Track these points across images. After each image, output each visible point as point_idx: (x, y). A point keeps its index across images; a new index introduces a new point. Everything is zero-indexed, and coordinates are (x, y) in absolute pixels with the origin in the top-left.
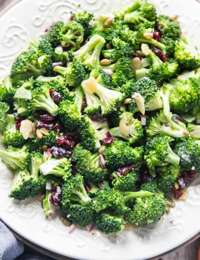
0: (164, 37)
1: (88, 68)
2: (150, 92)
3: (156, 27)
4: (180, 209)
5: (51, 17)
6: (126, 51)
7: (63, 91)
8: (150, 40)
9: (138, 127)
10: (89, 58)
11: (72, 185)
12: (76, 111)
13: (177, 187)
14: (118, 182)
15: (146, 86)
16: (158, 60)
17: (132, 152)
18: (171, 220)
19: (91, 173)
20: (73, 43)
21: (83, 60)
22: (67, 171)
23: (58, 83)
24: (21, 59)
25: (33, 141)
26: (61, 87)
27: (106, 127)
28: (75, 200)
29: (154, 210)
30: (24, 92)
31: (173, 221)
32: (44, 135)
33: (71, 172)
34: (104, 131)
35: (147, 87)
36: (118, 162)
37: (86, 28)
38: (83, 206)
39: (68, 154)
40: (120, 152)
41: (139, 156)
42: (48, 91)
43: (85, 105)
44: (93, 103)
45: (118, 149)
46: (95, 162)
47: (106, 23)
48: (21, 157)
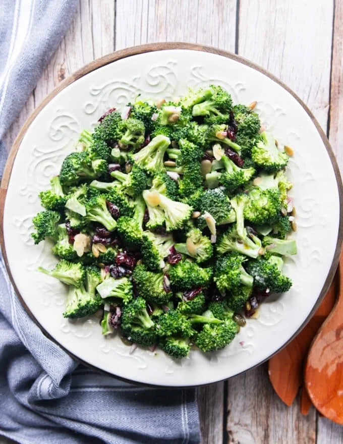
0: (239, 135)
1: (150, 173)
2: (222, 212)
3: (230, 122)
4: (251, 329)
5: (104, 102)
6: (195, 156)
7: (121, 202)
8: (223, 140)
9: (208, 249)
10: (151, 162)
11: (133, 311)
12: (137, 230)
13: (248, 307)
14: (184, 307)
15: (218, 203)
16: (232, 165)
17: (200, 276)
18: (240, 341)
19: (155, 297)
20: (132, 143)
21: (144, 164)
22: (127, 294)
23: (116, 192)
24: (72, 165)
25: (88, 255)
26: (119, 198)
27: (170, 240)
28: (137, 323)
29: (224, 340)
30: (77, 206)
31: (243, 342)
32: (100, 252)
33: (132, 295)
34: (169, 246)
35: (219, 205)
36: (185, 285)
37: (147, 123)
38: (146, 331)
39: (128, 273)
40: (187, 276)
41: (208, 279)
42: (105, 203)
43: (146, 219)
44: (156, 217)
45: (185, 272)
46: (159, 283)
47: (171, 119)
48: (76, 278)
